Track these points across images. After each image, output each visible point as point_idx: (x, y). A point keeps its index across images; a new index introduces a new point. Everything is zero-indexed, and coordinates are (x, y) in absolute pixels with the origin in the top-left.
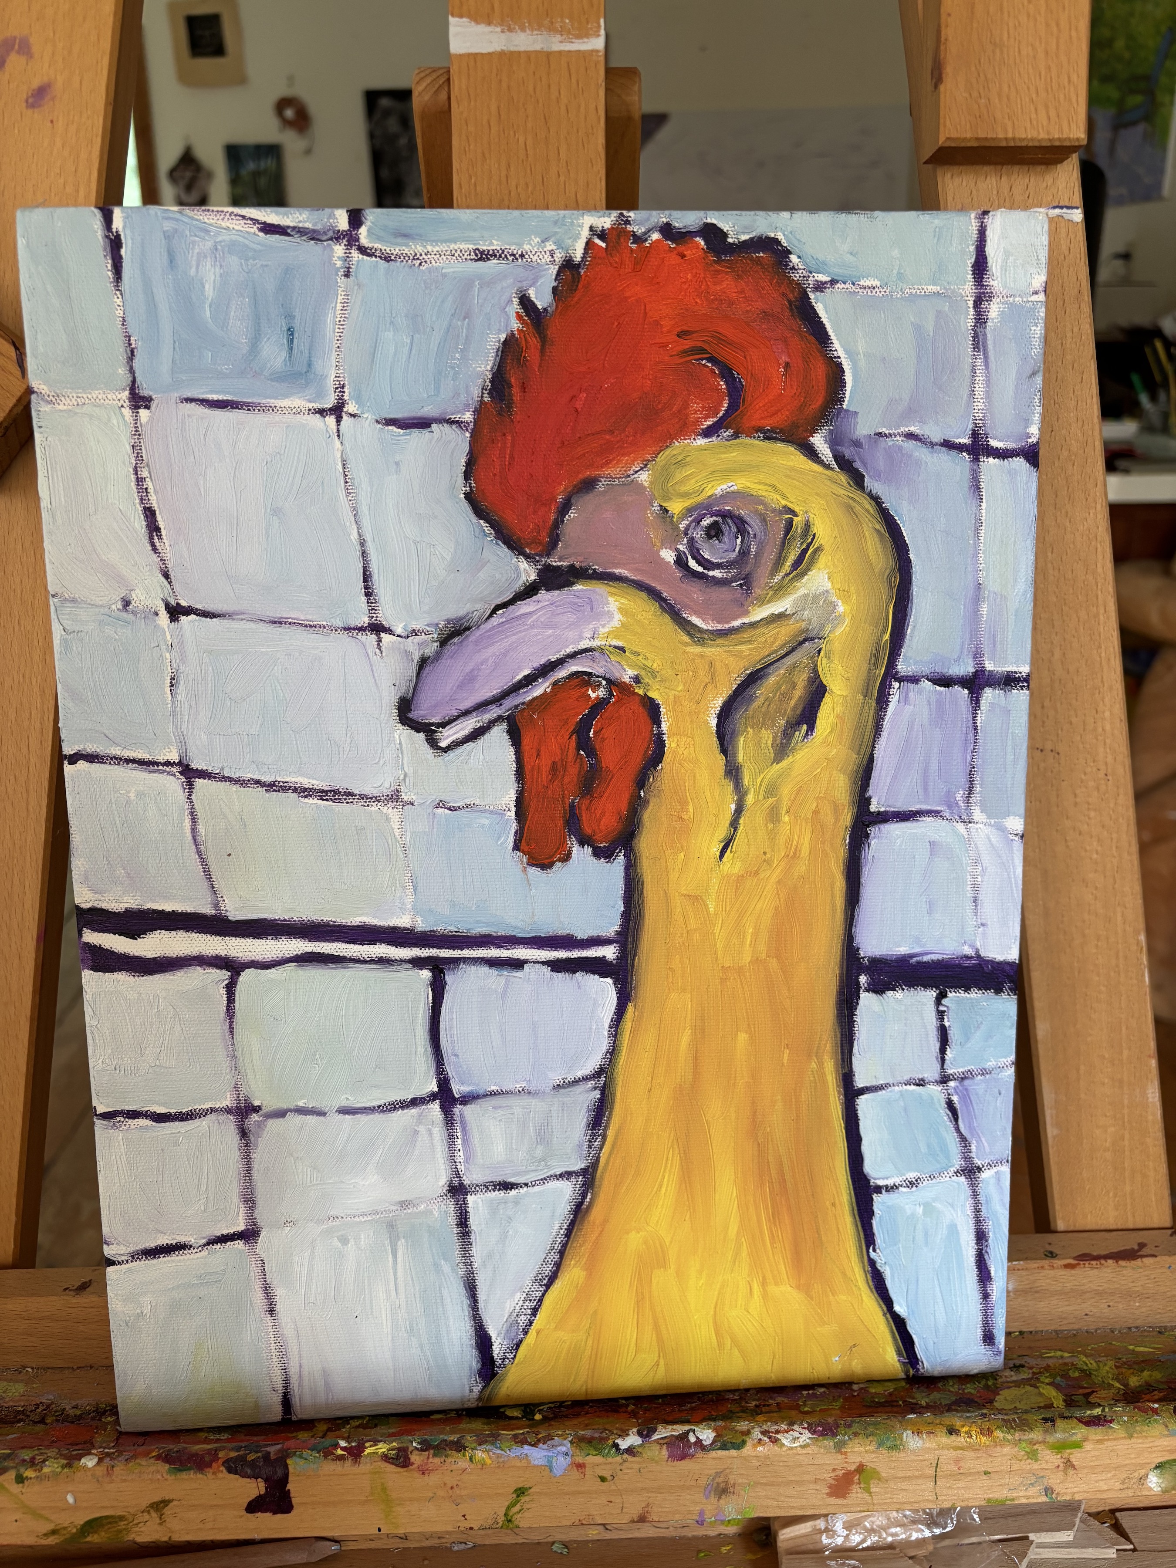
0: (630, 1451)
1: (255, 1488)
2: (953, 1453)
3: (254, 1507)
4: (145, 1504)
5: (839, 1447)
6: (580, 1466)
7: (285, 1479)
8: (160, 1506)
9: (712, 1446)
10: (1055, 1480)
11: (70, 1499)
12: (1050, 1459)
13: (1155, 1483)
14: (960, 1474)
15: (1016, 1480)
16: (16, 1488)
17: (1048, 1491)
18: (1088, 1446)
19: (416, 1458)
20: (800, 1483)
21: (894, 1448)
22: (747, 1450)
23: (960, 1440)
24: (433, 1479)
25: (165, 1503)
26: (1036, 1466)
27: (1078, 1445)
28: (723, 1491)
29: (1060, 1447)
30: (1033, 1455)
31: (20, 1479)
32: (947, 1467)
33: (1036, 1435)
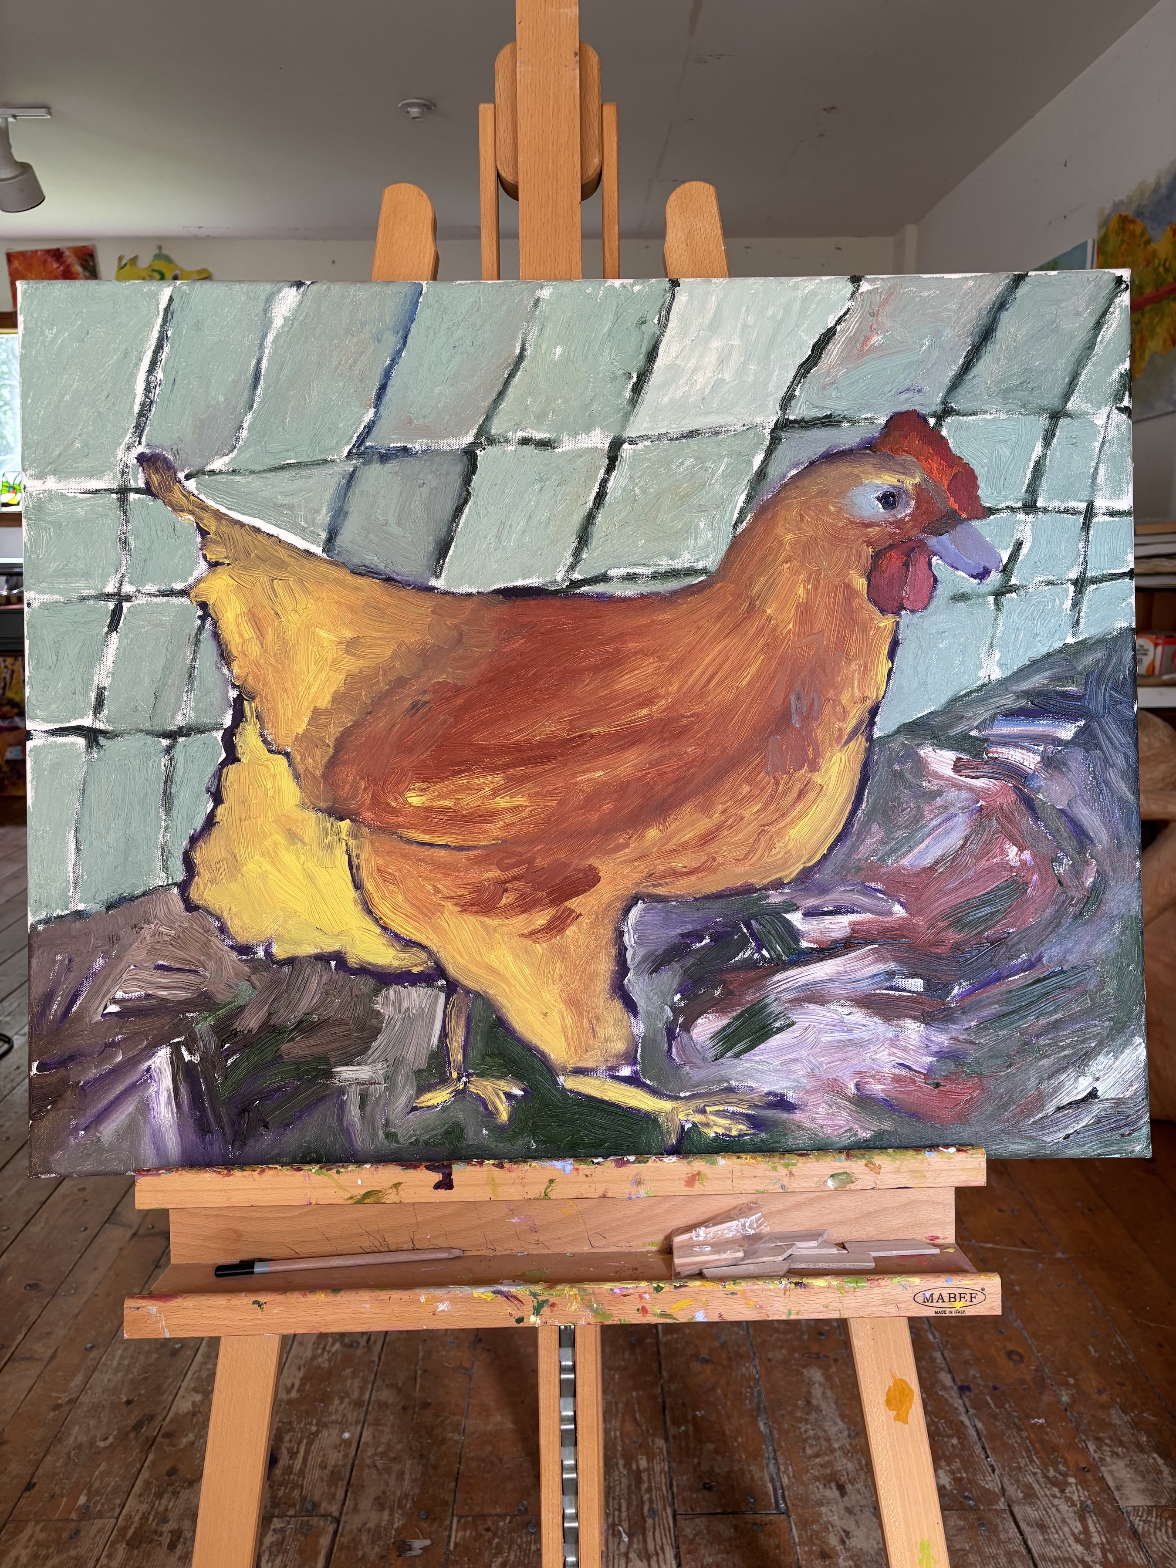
0: (598, 1163)
1: (437, 1177)
2: (739, 1167)
3: (438, 1186)
4: (390, 1184)
5: (689, 1163)
6: (577, 1169)
7: (450, 1174)
8: (397, 1185)
9: (634, 1162)
10: (786, 1181)
11: (359, 1182)
12: (782, 1171)
13: (831, 1184)
14: (743, 1177)
15: (767, 1181)
16: (336, 1176)
17: (783, 1186)
18: (799, 1165)
19: (506, 1165)
20: (673, 1180)
21: (713, 1163)
22: (649, 1164)
23: (743, 1161)
24: (513, 1175)
25: (400, 1184)
26: (776, 1174)
27: (795, 1165)
28: (639, 1183)
29: (786, 1166)
30: (774, 1169)
31: (338, 1172)
32: (737, 1173)
33: (776, 1159)
